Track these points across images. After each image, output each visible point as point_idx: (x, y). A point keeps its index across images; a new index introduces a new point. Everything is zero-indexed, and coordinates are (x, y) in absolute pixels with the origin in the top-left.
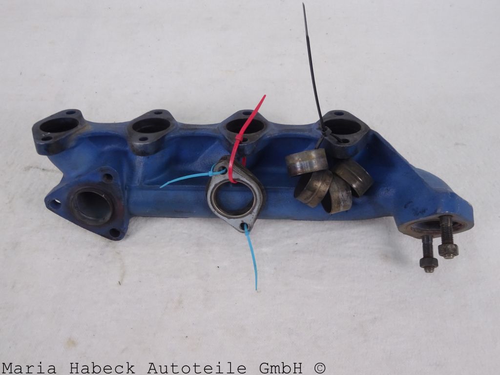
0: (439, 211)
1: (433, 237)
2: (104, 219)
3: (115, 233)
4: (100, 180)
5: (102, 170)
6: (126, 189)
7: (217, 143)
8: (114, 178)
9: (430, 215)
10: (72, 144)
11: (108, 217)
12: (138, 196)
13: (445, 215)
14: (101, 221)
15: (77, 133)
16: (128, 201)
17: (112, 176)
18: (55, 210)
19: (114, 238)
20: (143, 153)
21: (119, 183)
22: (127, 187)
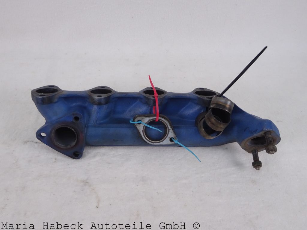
0: (264, 129)
1: (258, 151)
2: (70, 145)
3: (76, 155)
4: (72, 121)
5: (73, 114)
6: (85, 127)
7: (138, 101)
8: (80, 119)
9: (259, 132)
10: (56, 100)
11: (73, 144)
12: (92, 131)
13: (268, 132)
14: (69, 147)
15: (59, 94)
16: (86, 134)
17: (79, 118)
18: (41, 139)
19: (75, 157)
20: (99, 104)
21: (83, 122)
22: (86, 126)
